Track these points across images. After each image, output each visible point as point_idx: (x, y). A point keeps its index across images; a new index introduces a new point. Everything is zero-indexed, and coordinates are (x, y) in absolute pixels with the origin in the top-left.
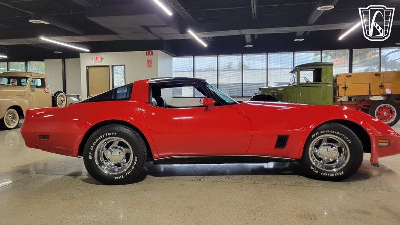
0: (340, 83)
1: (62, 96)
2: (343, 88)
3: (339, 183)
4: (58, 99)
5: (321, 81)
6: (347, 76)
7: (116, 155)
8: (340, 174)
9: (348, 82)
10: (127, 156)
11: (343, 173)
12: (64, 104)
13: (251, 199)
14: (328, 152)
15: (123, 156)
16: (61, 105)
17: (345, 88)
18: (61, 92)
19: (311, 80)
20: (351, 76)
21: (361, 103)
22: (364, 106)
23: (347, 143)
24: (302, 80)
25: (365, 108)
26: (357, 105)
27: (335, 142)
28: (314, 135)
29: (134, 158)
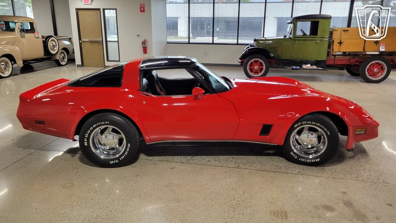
0: (336, 37)
1: (53, 40)
2: (339, 43)
3: (314, 167)
4: (50, 44)
5: (317, 35)
6: (344, 31)
7: (110, 139)
8: (317, 160)
9: (344, 36)
10: (120, 142)
11: (319, 159)
12: (56, 49)
13: (233, 189)
14: (308, 139)
15: (116, 140)
16: (54, 50)
17: (340, 43)
18: (52, 36)
19: (308, 33)
20: (348, 31)
21: (354, 58)
22: (356, 61)
23: (326, 134)
24: (299, 33)
25: (357, 63)
26: (350, 60)
27: (316, 131)
28: (297, 125)
29: (127, 145)
